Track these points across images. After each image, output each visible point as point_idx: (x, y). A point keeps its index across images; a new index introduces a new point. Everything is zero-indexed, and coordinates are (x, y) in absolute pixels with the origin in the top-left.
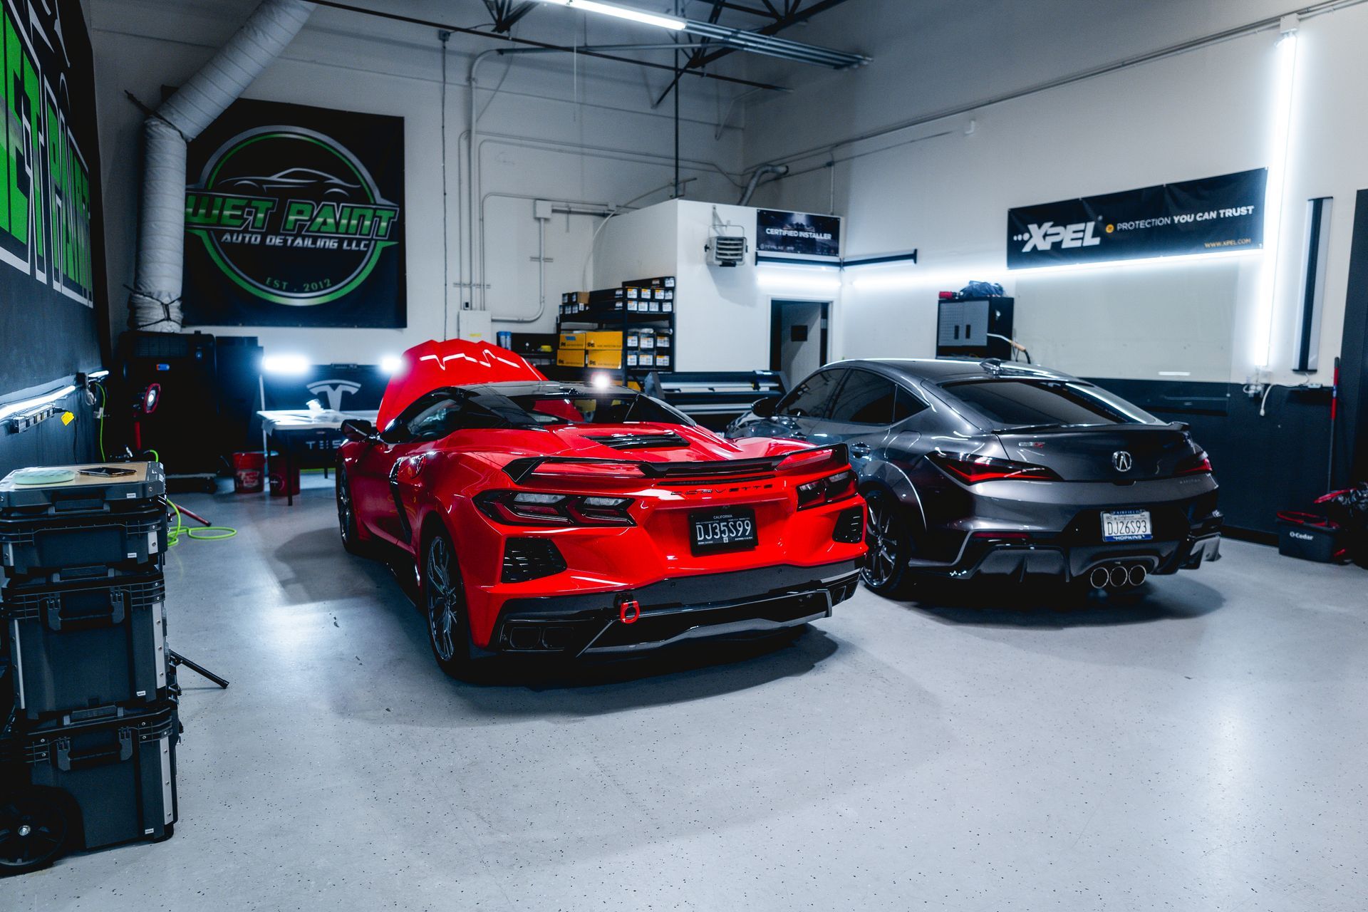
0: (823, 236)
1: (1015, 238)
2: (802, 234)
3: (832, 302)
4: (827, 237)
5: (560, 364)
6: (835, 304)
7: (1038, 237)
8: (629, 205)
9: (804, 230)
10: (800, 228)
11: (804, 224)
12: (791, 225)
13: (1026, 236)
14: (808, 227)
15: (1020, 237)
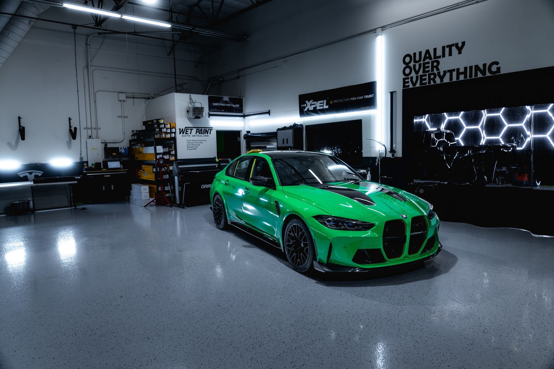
0: (236, 105)
1: (302, 106)
2: (227, 105)
3: (241, 131)
4: (238, 106)
5: (137, 160)
6: (242, 131)
7: (309, 106)
8: (160, 94)
9: (228, 103)
10: (226, 102)
11: (228, 101)
12: (223, 101)
13: (305, 105)
14: (230, 102)
15: (303, 106)
